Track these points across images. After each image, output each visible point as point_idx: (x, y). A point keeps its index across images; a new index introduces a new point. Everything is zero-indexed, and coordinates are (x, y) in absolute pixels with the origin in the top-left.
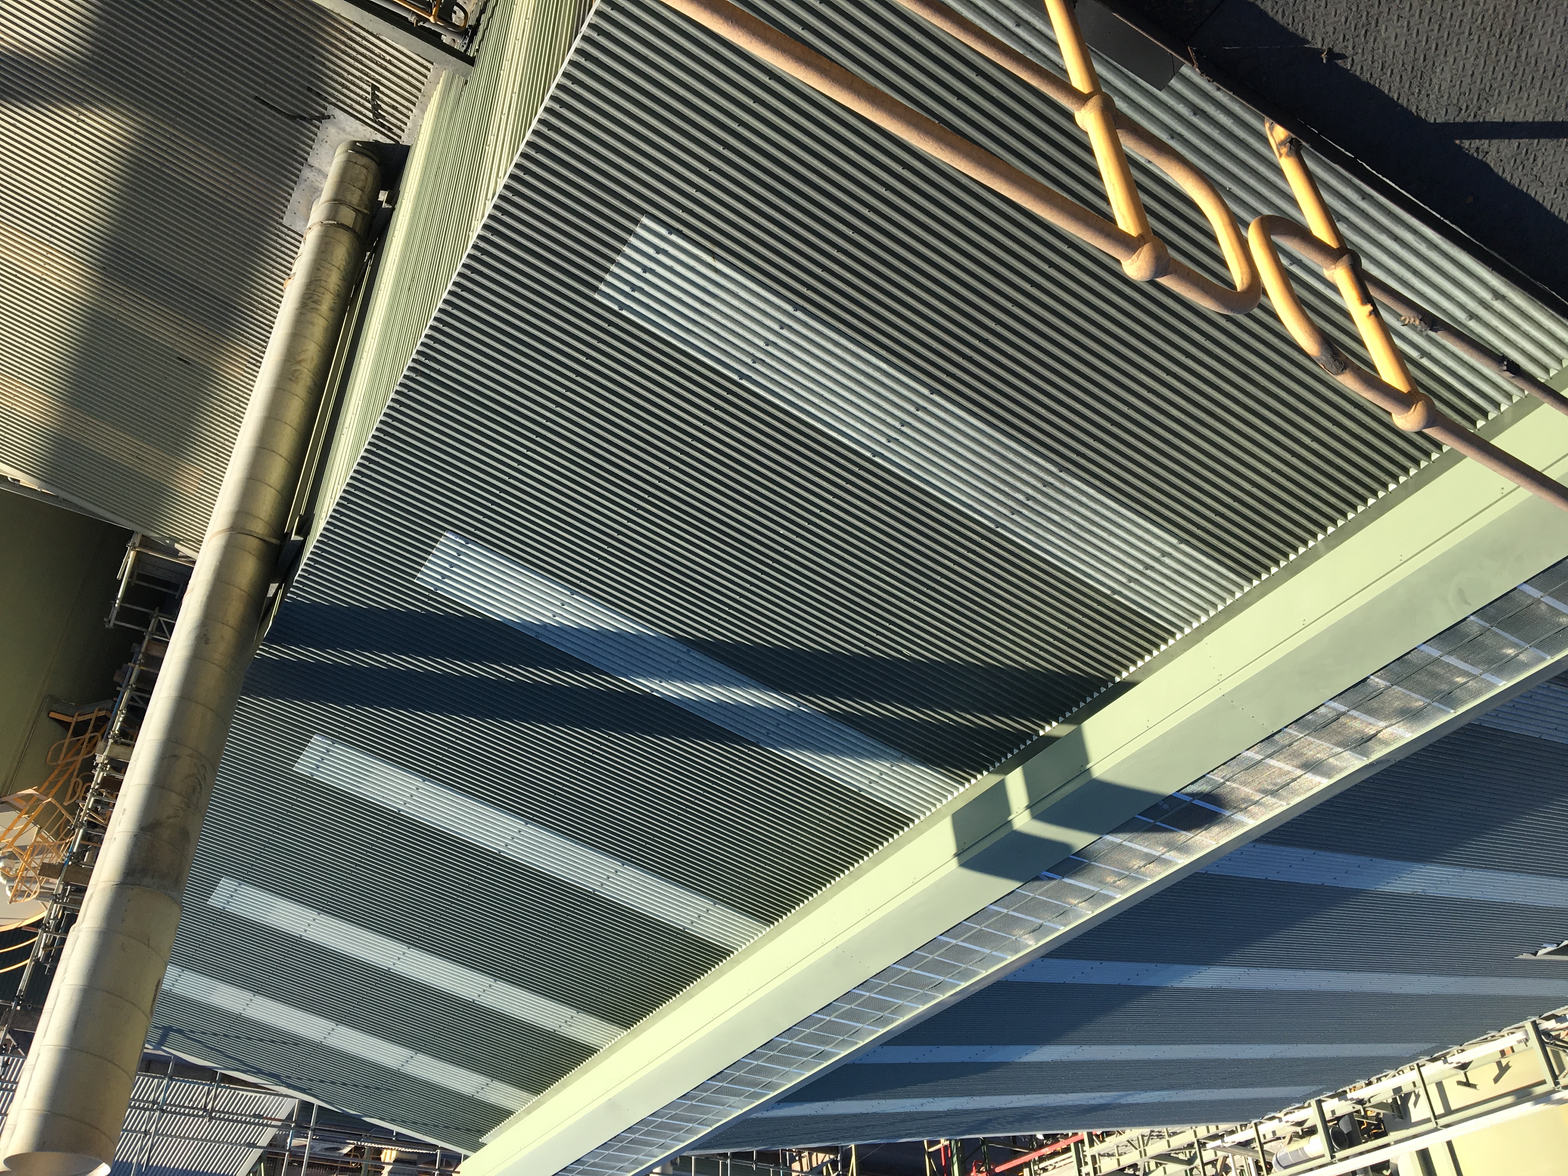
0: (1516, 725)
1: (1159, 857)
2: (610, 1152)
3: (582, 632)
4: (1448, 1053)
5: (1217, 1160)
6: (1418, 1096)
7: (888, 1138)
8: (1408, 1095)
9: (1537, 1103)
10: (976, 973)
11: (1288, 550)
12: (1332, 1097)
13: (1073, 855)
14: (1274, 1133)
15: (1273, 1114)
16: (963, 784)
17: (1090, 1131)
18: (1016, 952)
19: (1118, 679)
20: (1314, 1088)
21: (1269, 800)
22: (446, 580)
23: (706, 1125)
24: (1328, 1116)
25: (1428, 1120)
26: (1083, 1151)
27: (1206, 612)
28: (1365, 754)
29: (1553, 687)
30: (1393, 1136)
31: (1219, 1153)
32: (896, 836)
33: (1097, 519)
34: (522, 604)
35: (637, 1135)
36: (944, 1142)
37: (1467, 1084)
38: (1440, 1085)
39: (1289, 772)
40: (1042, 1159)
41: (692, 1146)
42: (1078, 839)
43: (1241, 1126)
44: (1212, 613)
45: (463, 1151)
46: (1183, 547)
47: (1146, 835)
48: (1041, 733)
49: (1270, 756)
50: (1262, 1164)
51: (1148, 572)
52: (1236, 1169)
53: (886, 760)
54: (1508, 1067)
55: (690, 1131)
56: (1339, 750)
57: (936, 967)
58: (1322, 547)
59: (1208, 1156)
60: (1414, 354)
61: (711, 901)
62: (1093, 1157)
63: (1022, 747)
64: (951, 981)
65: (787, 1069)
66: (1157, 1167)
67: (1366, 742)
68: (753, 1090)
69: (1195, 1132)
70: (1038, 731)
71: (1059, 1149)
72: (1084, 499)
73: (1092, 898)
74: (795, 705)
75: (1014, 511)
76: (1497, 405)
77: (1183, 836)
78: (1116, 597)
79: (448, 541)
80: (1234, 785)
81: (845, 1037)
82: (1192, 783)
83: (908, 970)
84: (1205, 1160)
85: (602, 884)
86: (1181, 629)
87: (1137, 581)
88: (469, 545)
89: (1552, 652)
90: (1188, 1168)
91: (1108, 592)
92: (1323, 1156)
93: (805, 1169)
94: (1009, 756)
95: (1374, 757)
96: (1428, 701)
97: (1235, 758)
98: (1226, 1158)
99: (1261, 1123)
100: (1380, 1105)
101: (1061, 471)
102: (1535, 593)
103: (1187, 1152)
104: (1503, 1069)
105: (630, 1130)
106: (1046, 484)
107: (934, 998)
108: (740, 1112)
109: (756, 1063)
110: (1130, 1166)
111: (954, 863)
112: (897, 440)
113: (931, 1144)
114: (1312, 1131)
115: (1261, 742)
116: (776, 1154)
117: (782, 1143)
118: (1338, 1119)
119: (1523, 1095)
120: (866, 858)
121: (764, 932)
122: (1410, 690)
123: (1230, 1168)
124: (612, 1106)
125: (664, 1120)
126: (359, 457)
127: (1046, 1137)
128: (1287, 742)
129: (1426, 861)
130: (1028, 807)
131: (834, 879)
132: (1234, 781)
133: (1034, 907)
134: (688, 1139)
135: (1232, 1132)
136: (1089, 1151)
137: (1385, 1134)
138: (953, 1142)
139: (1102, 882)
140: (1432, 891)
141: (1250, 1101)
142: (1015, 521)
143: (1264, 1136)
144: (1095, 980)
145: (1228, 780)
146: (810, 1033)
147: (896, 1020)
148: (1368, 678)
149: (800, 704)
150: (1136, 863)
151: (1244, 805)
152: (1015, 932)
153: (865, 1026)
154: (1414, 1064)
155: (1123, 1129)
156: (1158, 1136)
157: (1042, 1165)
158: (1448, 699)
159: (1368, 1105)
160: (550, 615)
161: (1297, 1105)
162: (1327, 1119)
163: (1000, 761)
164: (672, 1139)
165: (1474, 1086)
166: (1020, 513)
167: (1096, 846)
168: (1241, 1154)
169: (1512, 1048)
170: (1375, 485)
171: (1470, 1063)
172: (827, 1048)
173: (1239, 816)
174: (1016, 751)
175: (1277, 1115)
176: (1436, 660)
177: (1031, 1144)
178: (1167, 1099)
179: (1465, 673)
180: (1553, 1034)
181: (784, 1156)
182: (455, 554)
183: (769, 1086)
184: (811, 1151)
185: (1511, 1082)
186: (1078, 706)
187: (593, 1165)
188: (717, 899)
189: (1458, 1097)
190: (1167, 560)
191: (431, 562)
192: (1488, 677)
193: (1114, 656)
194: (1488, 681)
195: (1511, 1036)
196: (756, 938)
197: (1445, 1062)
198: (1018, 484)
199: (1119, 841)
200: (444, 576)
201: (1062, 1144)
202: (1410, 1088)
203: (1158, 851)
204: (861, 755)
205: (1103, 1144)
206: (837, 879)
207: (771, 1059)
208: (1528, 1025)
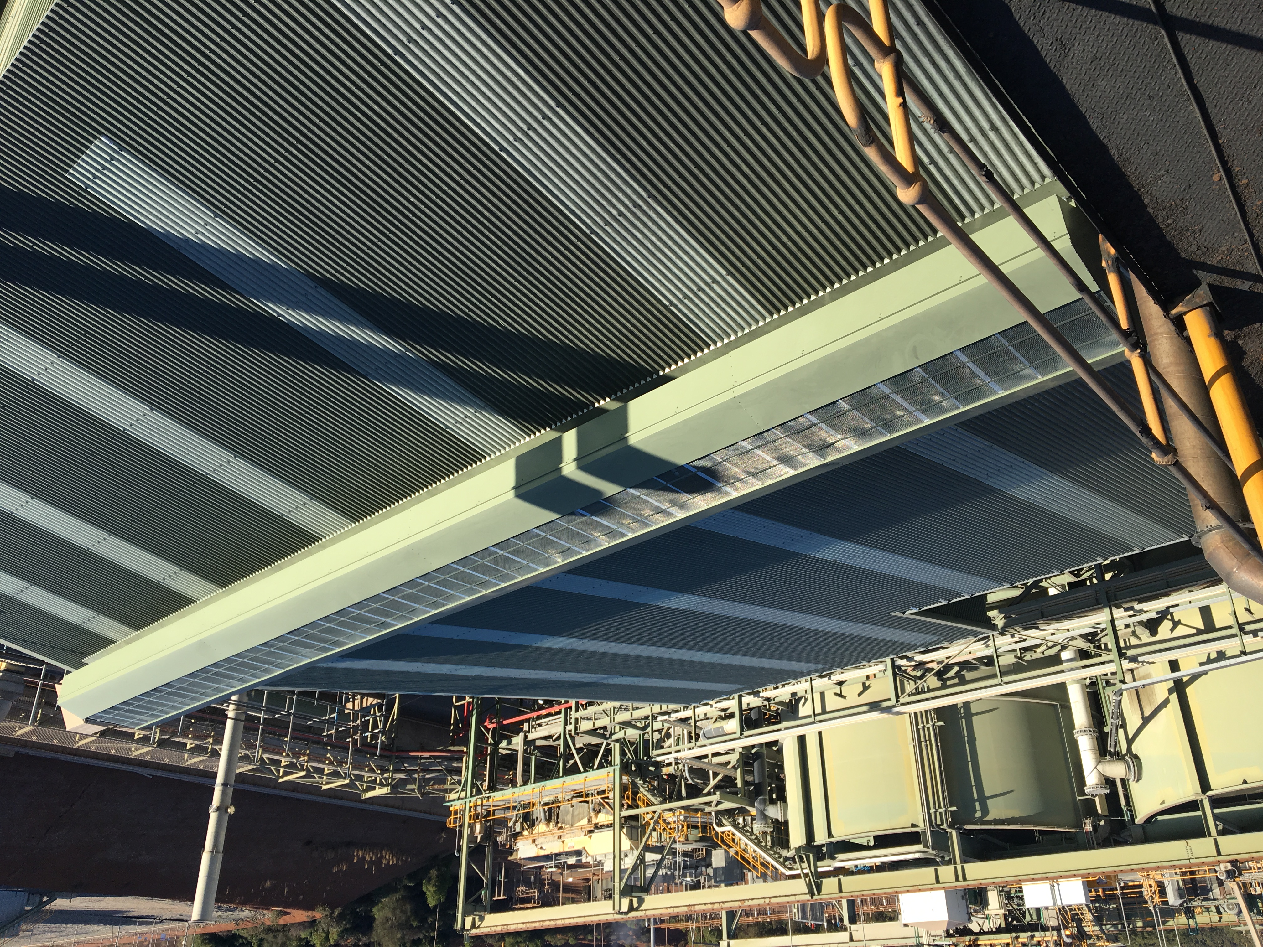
0: (928, 452)
1: (665, 510)
2: (196, 680)
3: (221, 251)
4: (832, 673)
5: (663, 729)
6: (806, 700)
7: (425, 691)
8: (800, 698)
9: (882, 713)
10: (514, 578)
11: (803, 295)
12: (749, 694)
13: (603, 500)
14: (706, 714)
15: (707, 701)
16: (529, 436)
17: (578, 700)
18: (547, 566)
19: (661, 373)
20: (739, 686)
21: (750, 479)
22: (96, 181)
23: (279, 668)
24: (744, 707)
25: (810, 716)
26: (570, 715)
27: (736, 332)
28: (823, 456)
29: (959, 429)
30: (785, 724)
31: (665, 724)
32: (469, 468)
33: (670, 243)
34: (167, 217)
35: (220, 670)
36: (468, 699)
37: (840, 695)
38: (822, 694)
39: (768, 462)
40: (539, 718)
41: (266, 683)
42: (609, 489)
43: (684, 708)
44: (740, 334)
45: (66, 668)
46: (729, 278)
47: (658, 493)
48: (597, 405)
49: (757, 448)
50: (693, 735)
51: (700, 293)
52: (675, 736)
53: (472, 407)
54: (869, 687)
55: (266, 671)
56: (807, 450)
57: (485, 570)
58: (827, 298)
59: (657, 725)
60: (925, 160)
61: (309, 497)
62: (577, 719)
63: (580, 413)
64: (494, 581)
65: (353, 632)
66: (620, 730)
67: (826, 448)
68: (322, 645)
69: (652, 708)
70: (594, 404)
71: (553, 712)
72: (663, 225)
73: (611, 533)
74: (403, 350)
75: (607, 223)
76: (973, 213)
77: (684, 497)
78: (672, 308)
79: (102, 144)
80: (729, 465)
81: (404, 614)
82: (699, 459)
83: (462, 569)
84: (655, 729)
85: (215, 470)
86: (715, 343)
87: (690, 299)
88: (123, 153)
89: (965, 402)
90: (641, 732)
91: (667, 304)
92: (735, 733)
93: (356, 708)
94: (569, 419)
95: (829, 459)
96: (874, 425)
97: (733, 445)
98: (669, 728)
99: (698, 707)
100: (781, 703)
101: (649, 197)
102: (964, 359)
103: (643, 722)
104: (865, 688)
105: (215, 665)
106: (636, 205)
107: (479, 592)
108: (309, 660)
109: (328, 625)
110: (601, 728)
111: (512, 494)
112: (523, 141)
113: (459, 699)
114: (732, 716)
115: (754, 436)
116: (335, 695)
117: (340, 688)
118: (751, 709)
119: (874, 706)
120: (443, 481)
121: (350, 527)
122: (864, 415)
123: (671, 735)
124: (202, 645)
125: (245, 660)
126: (22, 46)
127: (546, 702)
128: (771, 439)
129: (848, 540)
130: (575, 460)
131: (414, 494)
132: (729, 462)
133: (567, 535)
134: (264, 676)
135: (677, 711)
136: (574, 715)
137: (779, 723)
138: (475, 700)
139: (620, 523)
140: (846, 561)
141: (693, 691)
142: (607, 231)
143: (699, 716)
144: (600, 594)
145: (724, 461)
146: (376, 608)
147: (446, 605)
148: (837, 401)
149: (407, 349)
150: (647, 512)
151: (732, 480)
152: (549, 551)
153: (421, 607)
154: (809, 678)
155: (601, 701)
156: (625, 709)
157: (538, 722)
158: (888, 426)
159: (772, 702)
160: (193, 232)
161: (725, 697)
162: (744, 708)
163: (561, 422)
164: (250, 676)
165: (844, 697)
166: (611, 226)
167: (620, 496)
168: (680, 727)
169: (875, 675)
170: (875, 258)
171: (845, 682)
172: (388, 620)
173: (727, 488)
174: (574, 416)
175: (711, 702)
176: (887, 396)
177: (533, 706)
178: (636, 684)
179: (904, 409)
180: (903, 668)
181: (341, 697)
182: (108, 158)
183: (337, 644)
184: (363, 695)
185: (869, 697)
186: (628, 389)
187: (179, 689)
188: (313, 496)
189: (832, 703)
190: (715, 286)
191: (84, 160)
192: (917, 414)
193: (662, 354)
194: (917, 417)
195: (876, 667)
196: (342, 531)
197: (830, 679)
198: (614, 201)
199: (638, 494)
200: (95, 177)
201: (556, 708)
202: (803, 694)
203: (665, 505)
204: (452, 400)
205: (586, 711)
206: (417, 494)
207: (341, 624)
208: (888, 660)
